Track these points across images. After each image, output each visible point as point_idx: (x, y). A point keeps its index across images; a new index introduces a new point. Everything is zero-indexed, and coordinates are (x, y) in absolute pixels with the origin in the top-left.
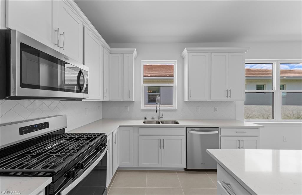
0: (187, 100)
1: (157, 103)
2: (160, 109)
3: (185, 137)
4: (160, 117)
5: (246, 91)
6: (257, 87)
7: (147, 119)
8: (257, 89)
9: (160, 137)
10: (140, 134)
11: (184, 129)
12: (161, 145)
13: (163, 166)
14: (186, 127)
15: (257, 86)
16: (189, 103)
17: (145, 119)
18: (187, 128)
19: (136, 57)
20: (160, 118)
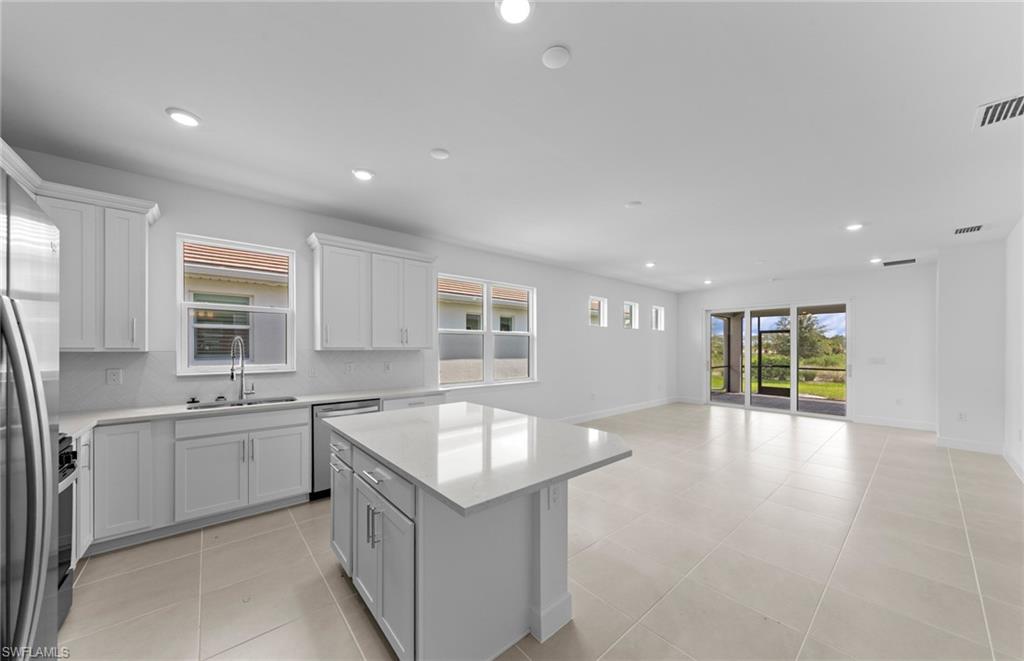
0: (318, 348)
1: (234, 357)
2: (245, 372)
3: (308, 428)
4: (244, 391)
5: (440, 330)
6: (468, 321)
7: (198, 402)
8: (468, 328)
9: (244, 436)
10: (177, 437)
11: (309, 410)
12: (246, 452)
13: (253, 502)
14: (313, 406)
15: (468, 315)
16: (326, 354)
17: (193, 401)
18: (315, 407)
19: (155, 221)
20: (244, 396)
